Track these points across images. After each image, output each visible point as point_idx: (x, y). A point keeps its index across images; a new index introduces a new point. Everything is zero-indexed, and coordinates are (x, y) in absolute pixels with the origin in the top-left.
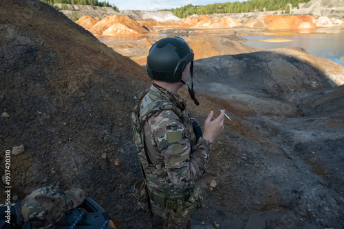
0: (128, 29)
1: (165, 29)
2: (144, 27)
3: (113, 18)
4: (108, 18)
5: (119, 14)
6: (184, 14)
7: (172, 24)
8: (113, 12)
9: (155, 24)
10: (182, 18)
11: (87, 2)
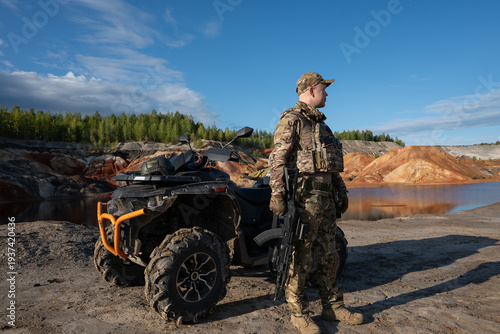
11: (356, 136)
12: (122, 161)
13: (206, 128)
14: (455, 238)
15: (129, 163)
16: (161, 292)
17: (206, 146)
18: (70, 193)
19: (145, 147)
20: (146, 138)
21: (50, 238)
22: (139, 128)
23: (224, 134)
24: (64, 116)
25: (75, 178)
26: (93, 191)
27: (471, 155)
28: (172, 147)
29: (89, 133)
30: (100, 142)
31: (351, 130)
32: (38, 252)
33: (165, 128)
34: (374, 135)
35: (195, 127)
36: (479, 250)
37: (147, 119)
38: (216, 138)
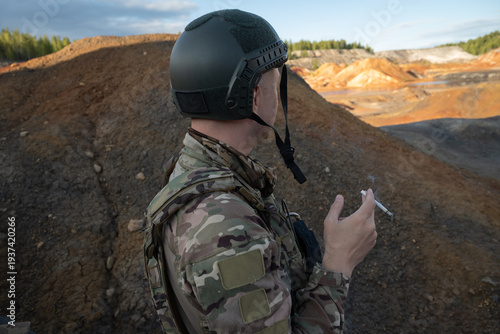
0: (383, 77)
1: (445, 74)
2: (410, 72)
3: (363, 63)
4: (358, 64)
5: (373, 57)
6: (483, 48)
7: (458, 66)
8: (366, 54)
9: (428, 67)
10: (477, 54)
34: (347, 43)
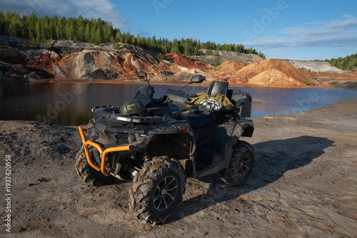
3: (265, 62)
11: (232, 48)
12: (56, 55)
13: (122, 33)
14: (306, 139)
15: (61, 57)
16: (144, 208)
17: (122, 48)
18: (15, 77)
19: (74, 45)
20: (75, 38)
21: (27, 138)
22: (69, 29)
23: (136, 39)
24: (5, 14)
25: (19, 66)
26: (34, 77)
27: (308, 68)
28: (96, 47)
29: (28, 31)
30: (37, 39)
31: (229, 44)
32: (22, 152)
33: (90, 31)
34: (245, 49)
35: (114, 32)
36: (324, 150)
37: (75, 22)
38: (129, 42)
